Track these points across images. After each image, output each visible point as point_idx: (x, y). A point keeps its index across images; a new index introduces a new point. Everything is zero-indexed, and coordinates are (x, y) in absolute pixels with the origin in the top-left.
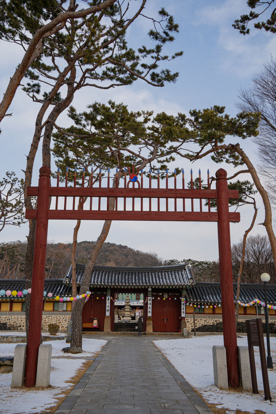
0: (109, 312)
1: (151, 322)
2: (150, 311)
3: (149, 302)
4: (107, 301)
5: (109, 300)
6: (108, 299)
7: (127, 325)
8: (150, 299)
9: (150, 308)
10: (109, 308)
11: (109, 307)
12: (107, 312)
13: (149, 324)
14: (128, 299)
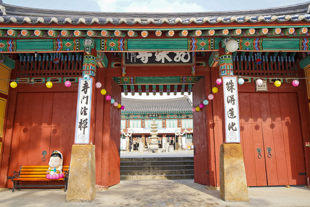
0: (87, 130)
1: (240, 162)
2: (233, 124)
3: (227, 94)
4: (81, 94)
5: (89, 91)
6: (86, 86)
7: (153, 164)
8: (231, 83)
9: (232, 114)
10: (88, 117)
11: (88, 112)
12: (78, 132)
13: (234, 168)
14: (155, 124)
